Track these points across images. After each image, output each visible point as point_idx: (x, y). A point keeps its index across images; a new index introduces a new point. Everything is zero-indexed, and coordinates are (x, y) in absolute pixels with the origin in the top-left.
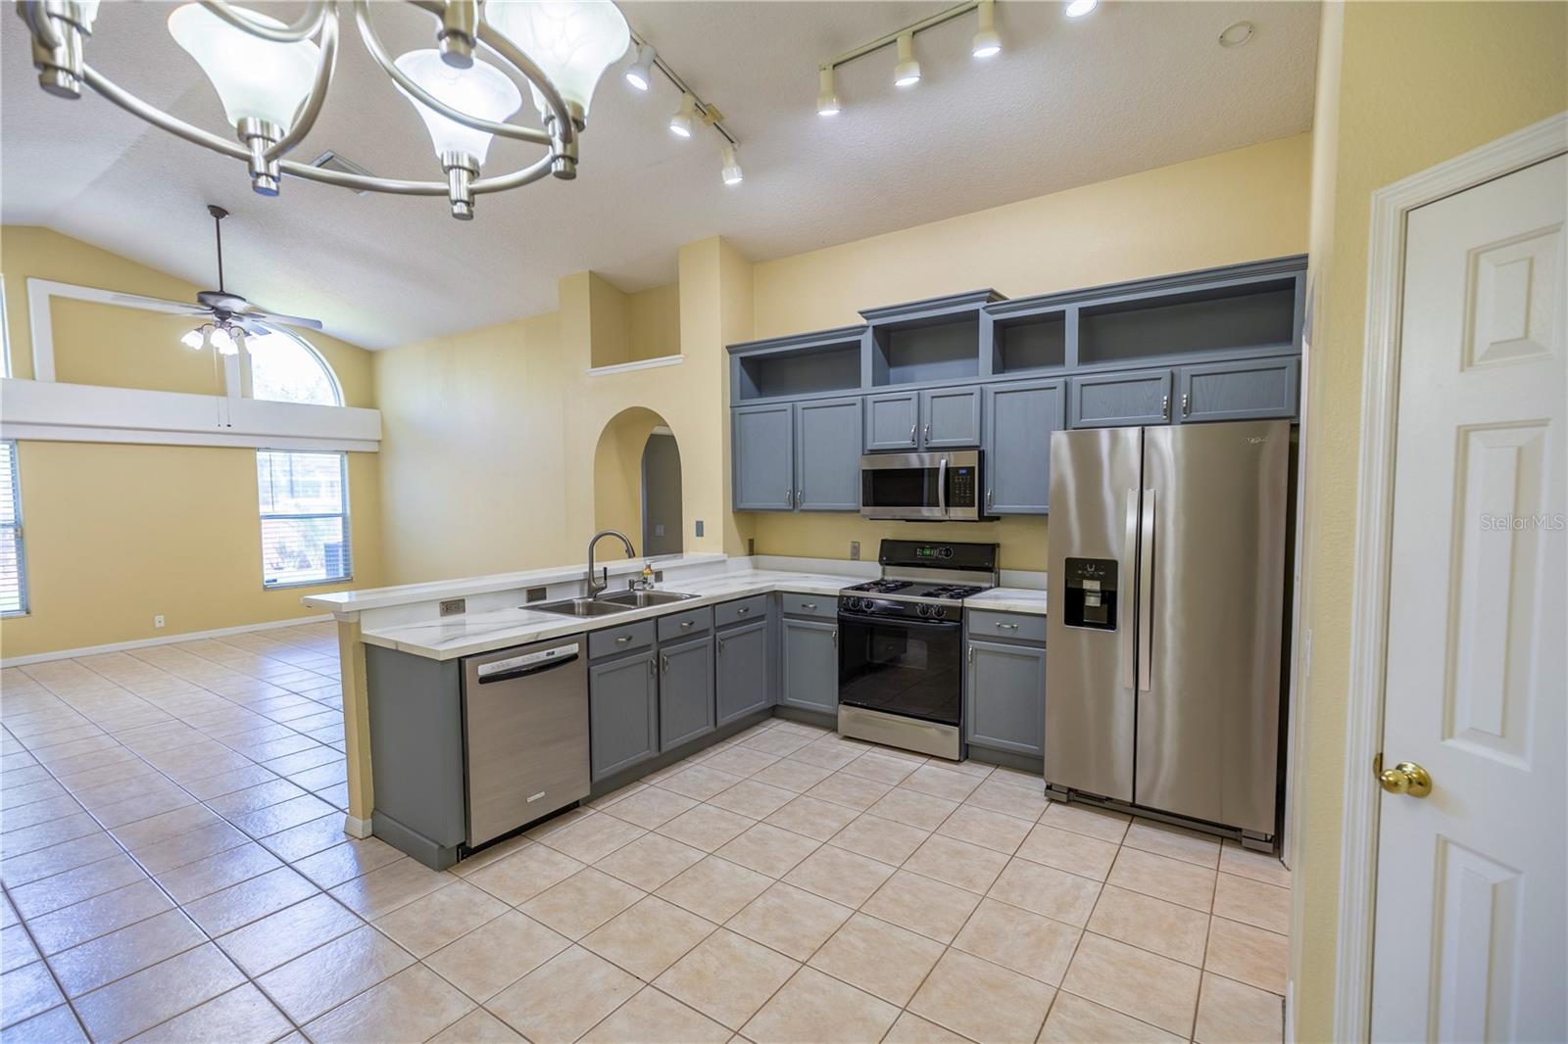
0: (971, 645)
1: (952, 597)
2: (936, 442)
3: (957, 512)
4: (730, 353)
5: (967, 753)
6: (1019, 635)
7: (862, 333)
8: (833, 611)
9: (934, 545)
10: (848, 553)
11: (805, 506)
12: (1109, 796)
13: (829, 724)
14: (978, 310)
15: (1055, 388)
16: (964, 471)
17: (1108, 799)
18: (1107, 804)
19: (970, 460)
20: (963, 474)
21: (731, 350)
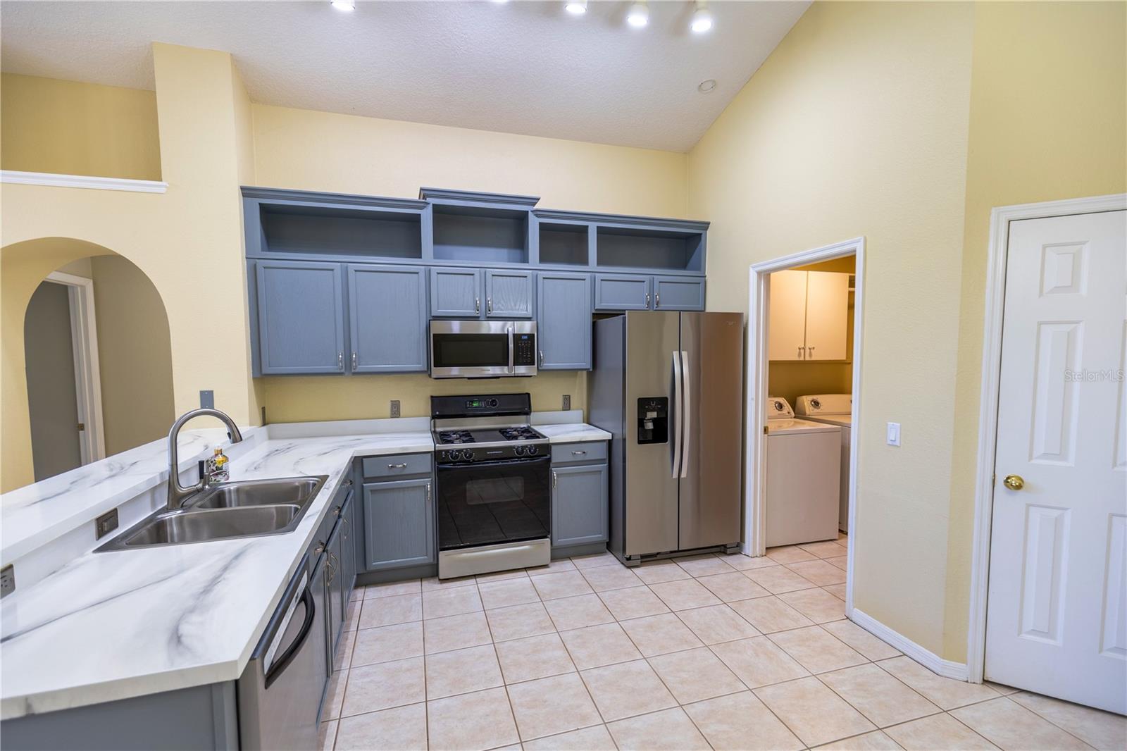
0: (555, 472)
1: (527, 438)
2: (495, 313)
3: (521, 370)
4: (244, 195)
5: (559, 555)
6: (588, 457)
7: (422, 208)
8: (426, 465)
9: (480, 397)
10: (388, 411)
11: (361, 368)
12: (660, 551)
13: (431, 572)
14: (528, 212)
15: (584, 280)
16: (526, 337)
17: (658, 554)
18: (659, 557)
19: (527, 328)
20: (525, 340)
21: (247, 192)
